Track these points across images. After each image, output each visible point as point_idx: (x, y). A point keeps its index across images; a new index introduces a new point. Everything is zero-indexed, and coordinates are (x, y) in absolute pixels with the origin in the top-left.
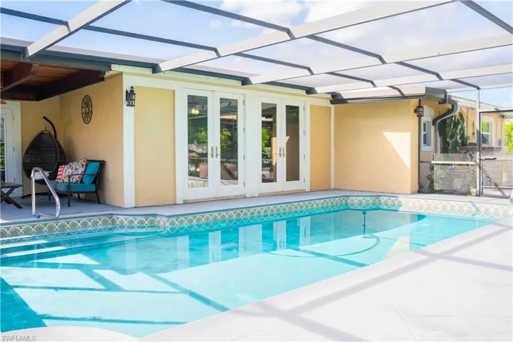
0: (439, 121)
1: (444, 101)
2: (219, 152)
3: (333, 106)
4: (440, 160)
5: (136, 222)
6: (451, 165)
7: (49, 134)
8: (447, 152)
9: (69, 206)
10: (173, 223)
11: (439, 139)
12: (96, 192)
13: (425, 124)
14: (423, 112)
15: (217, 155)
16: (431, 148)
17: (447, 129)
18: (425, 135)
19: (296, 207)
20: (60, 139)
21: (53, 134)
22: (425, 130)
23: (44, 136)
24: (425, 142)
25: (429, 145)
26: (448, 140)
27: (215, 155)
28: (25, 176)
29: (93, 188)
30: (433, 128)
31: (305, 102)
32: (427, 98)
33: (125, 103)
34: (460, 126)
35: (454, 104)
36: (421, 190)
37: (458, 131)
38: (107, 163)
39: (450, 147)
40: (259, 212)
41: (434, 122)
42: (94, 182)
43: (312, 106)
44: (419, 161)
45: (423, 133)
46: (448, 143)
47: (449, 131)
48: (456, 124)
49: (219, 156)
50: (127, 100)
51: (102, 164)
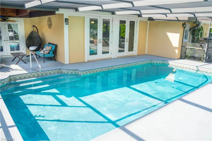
0: (192, 29)
1: (195, 22)
2: (102, 41)
3: (149, 21)
4: (191, 47)
5: (69, 72)
6: (195, 49)
7: (35, 32)
8: (194, 42)
9: (44, 62)
10: (83, 74)
11: (191, 37)
12: (54, 57)
13: (186, 30)
14: (186, 26)
15: (101, 42)
16: (188, 40)
17: (195, 33)
18: (185, 35)
19: (131, 65)
20: (40, 34)
21: (37, 31)
22: (186, 33)
23: (33, 32)
24: (185, 38)
25: (187, 39)
26: (195, 37)
27: (100, 42)
28: (27, 48)
29: (53, 55)
30: (189, 32)
31: (137, 19)
32: (188, 22)
33: (65, 23)
34: (201, 31)
35: (199, 23)
36: (181, 57)
37: (200, 33)
38: (58, 46)
39: (195, 40)
40: (117, 68)
41: (190, 30)
42: (53, 53)
43: (140, 21)
44: (182, 46)
45: (185, 34)
46: (195, 38)
47: (196, 33)
48: (199, 30)
49: (102, 43)
50: (65, 22)
51: (56, 46)
